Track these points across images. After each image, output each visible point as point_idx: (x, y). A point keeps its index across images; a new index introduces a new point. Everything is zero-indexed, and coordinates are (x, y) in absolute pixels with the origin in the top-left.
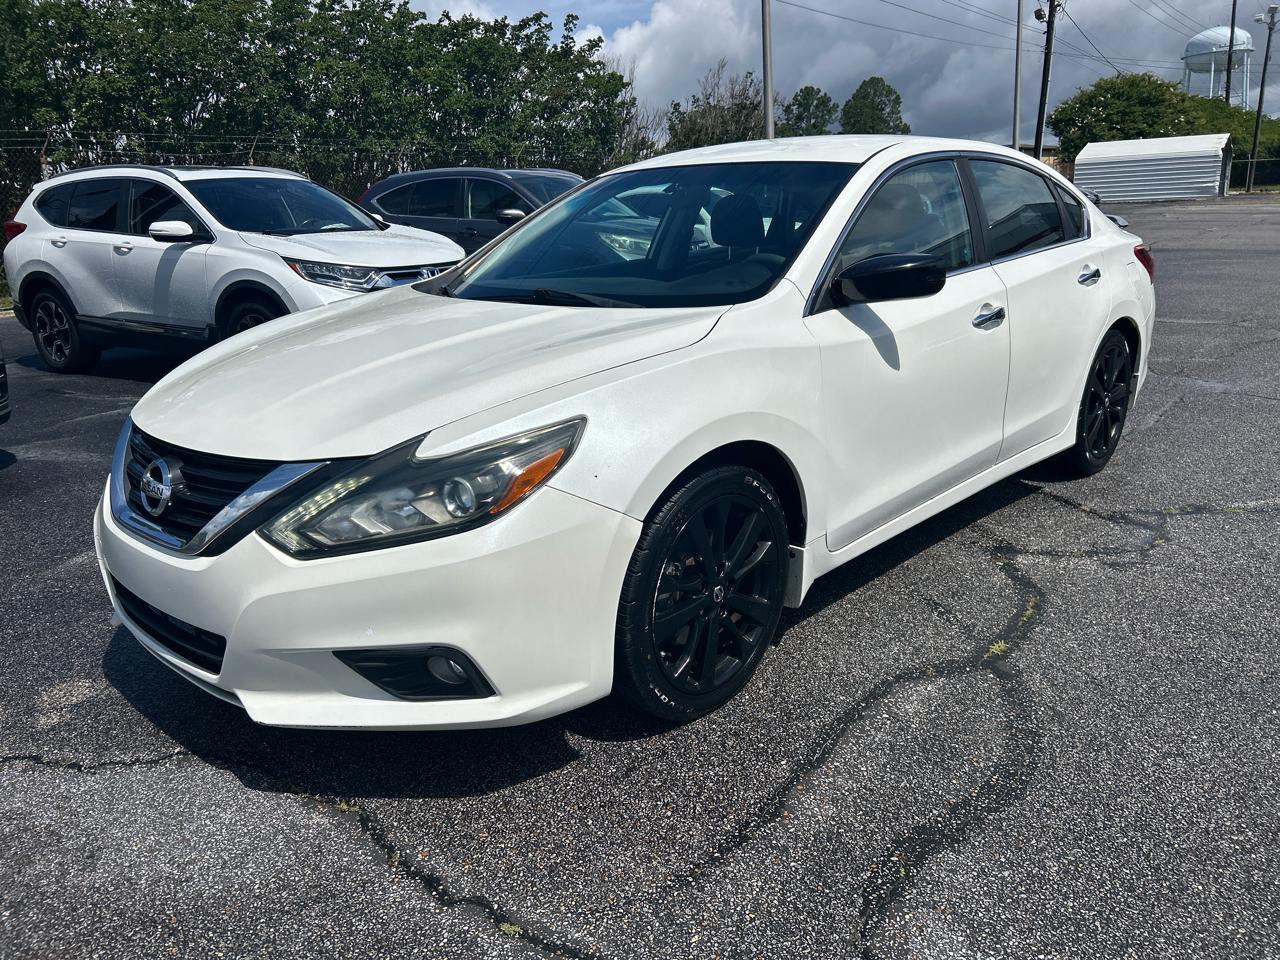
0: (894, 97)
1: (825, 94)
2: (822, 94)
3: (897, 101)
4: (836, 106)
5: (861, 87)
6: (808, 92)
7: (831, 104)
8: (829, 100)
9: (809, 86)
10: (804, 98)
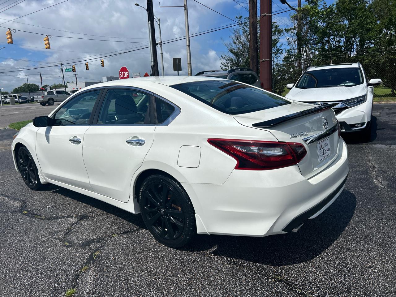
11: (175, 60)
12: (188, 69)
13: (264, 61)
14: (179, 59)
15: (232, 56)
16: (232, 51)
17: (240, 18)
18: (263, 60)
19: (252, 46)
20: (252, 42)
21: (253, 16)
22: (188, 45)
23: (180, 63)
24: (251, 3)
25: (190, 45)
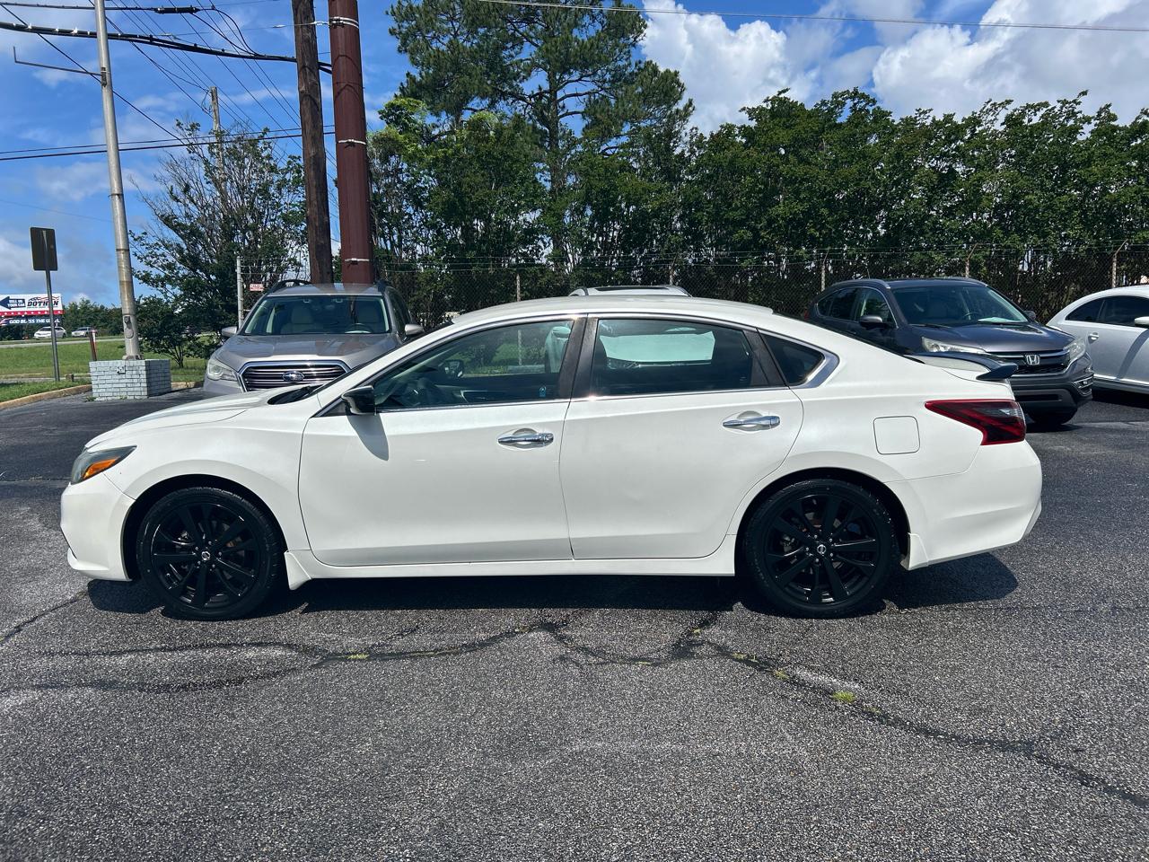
11: (36, 233)
12: (120, 267)
13: (355, 263)
14: (51, 233)
15: (172, 236)
16: (168, 220)
17: (194, 127)
18: (353, 259)
19: (315, 219)
20: (316, 209)
21: (313, 138)
22: (116, 192)
23: (52, 247)
24: (307, 104)
25: (122, 195)
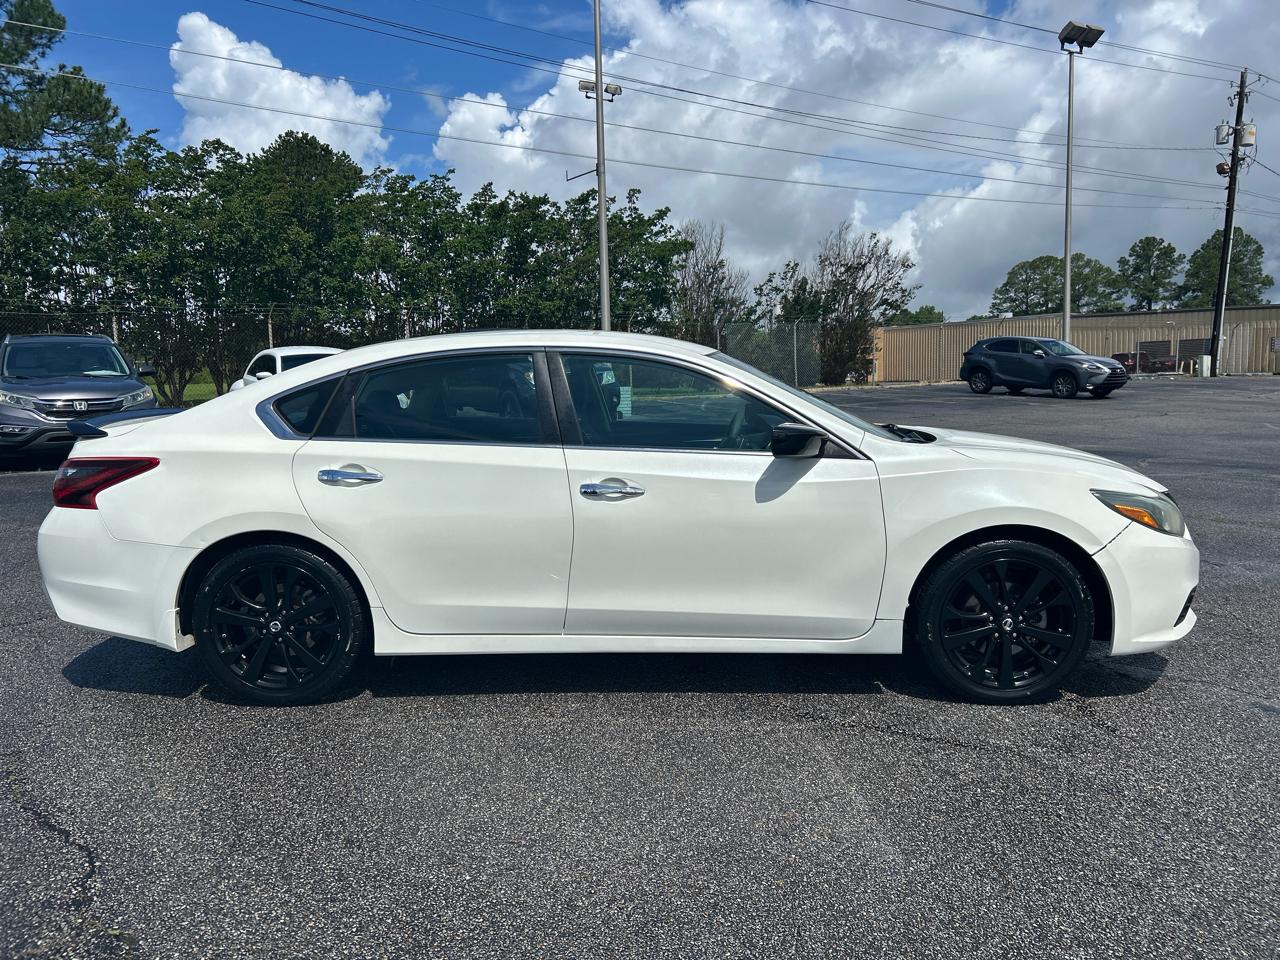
0: (1254, 247)
1: (1169, 244)
2: (1165, 244)
3: (1259, 251)
4: (1182, 257)
5: (1213, 237)
6: (1149, 243)
7: (1176, 255)
8: (1173, 250)
9: (1150, 236)
10: (1143, 248)
